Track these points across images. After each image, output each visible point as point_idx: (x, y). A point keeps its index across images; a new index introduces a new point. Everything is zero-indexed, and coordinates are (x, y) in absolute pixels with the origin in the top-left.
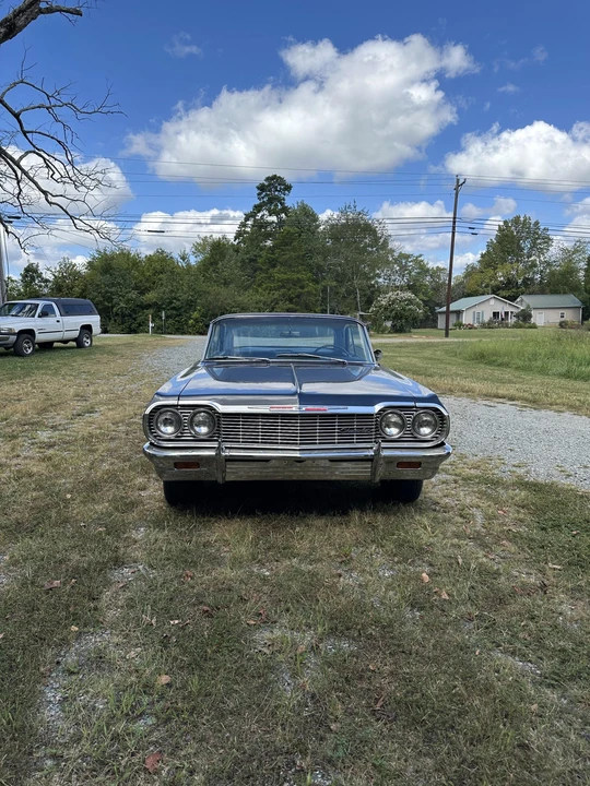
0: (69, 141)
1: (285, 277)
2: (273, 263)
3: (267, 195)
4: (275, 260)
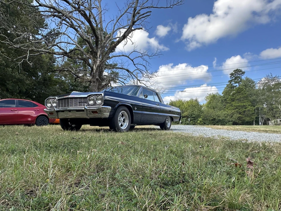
0: (147, 65)
1: (238, 104)
2: (233, 100)
3: (234, 76)
4: (234, 99)
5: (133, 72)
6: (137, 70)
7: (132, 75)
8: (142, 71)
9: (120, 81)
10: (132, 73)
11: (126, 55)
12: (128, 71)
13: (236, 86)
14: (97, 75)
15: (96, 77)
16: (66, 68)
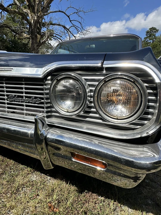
0: (82, 22)
3: (149, 34)
5: (69, 28)
6: (73, 26)
8: (78, 28)
9: (57, 37)
10: (68, 30)
11: (62, 11)
12: (65, 27)
13: (151, 42)
14: (36, 32)
15: (34, 34)
16: (5, 25)
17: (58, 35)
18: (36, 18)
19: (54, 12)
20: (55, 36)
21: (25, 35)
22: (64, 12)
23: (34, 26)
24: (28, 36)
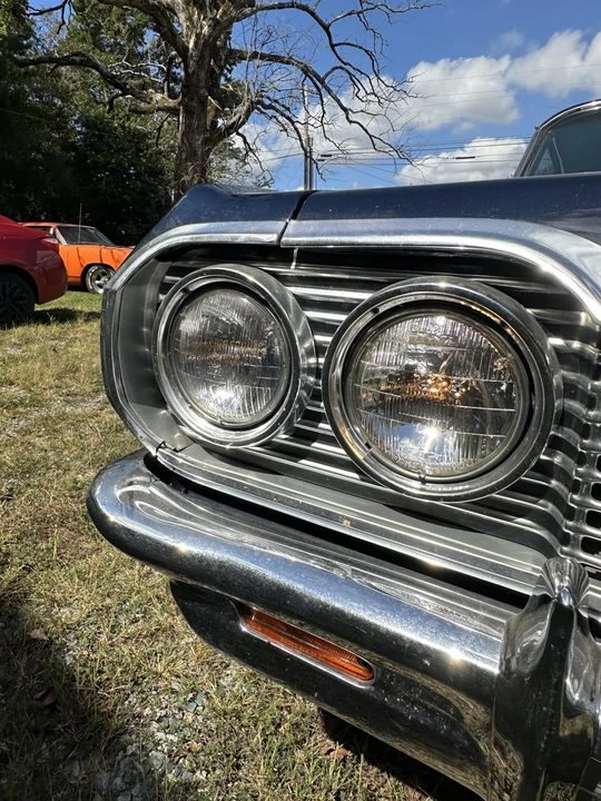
5: (327, 75)
6: (341, 68)
7: (320, 86)
9: (277, 111)
10: (322, 82)
11: (304, 3)
12: (307, 71)
14: (203, 84)
15: (197, 92)
16: (76, 54)
17: (276, 101)
18: (206, 29)
19: (273, 8)
20: (270, 107)
21: (159, 96)
22: (311, 7)
23: (197, 62)
24: (171, 103)
